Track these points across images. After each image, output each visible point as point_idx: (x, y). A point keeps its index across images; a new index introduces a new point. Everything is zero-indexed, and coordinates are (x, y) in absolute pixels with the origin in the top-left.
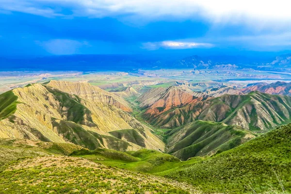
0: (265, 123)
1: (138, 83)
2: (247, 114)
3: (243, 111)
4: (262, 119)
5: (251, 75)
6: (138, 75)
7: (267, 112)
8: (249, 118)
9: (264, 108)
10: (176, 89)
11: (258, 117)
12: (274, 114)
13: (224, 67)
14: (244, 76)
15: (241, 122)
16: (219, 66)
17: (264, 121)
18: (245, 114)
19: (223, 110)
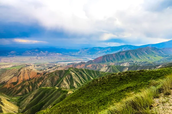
3: (66, 79)
5: (69, 59)
7: (78, 78)
8: (69, 82)
10: (25, 69)
11: (74, 81)
12: (81, 79)
13: (55, 54)
14: (65, 59)
15: (65, 85)
16: (52, 54)
17: (77, 83)
18: (67, 80)
19: (56, 79)
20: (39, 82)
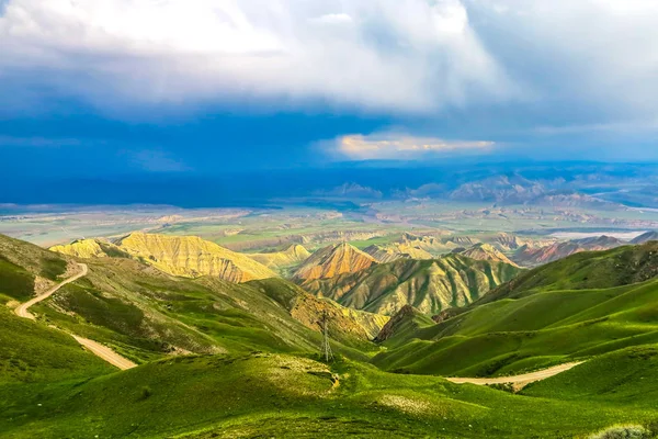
0: (434, 304)
1: (338, 236)
2: (413, 291)
3: (410, 285)
4: (433, 299)
5: (613, 220)
6: (364, 218)
7: (450, 288)
8: (413, 297)
9: (447, 283)
10: (347, 250)
11: (427, 296)
12: (459, 291)
14: (597, 220)
15: (396, 302)
16: (551, 198)
17: (433, 301)
18: (410, 289)
19: (384, 284)
20: (343, 285)
